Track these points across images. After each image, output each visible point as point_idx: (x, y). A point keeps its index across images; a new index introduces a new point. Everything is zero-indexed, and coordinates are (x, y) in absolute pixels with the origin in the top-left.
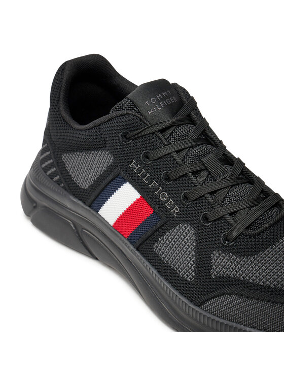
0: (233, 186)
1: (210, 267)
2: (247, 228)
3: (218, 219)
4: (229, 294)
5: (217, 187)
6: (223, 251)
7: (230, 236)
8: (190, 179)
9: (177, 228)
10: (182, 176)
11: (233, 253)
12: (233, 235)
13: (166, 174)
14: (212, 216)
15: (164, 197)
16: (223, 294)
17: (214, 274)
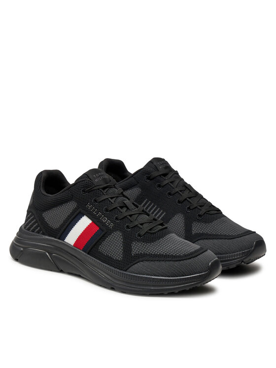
0: (140, 214)
1: (131, 250)
2: (150, 230)
3: (134, 227)
4: (142, 261)
5: (133, 213)
6: (138, 241)
7: (141, 233)
8: (118, 210)
9: (113, 234)
10: (114, 209)
11: (143, 242)
12: (142, 233)
13: (106, 209)
14: (131, 225)
15: (105, 220)
16: (138, 262)
17: (133, 253)
